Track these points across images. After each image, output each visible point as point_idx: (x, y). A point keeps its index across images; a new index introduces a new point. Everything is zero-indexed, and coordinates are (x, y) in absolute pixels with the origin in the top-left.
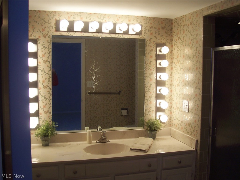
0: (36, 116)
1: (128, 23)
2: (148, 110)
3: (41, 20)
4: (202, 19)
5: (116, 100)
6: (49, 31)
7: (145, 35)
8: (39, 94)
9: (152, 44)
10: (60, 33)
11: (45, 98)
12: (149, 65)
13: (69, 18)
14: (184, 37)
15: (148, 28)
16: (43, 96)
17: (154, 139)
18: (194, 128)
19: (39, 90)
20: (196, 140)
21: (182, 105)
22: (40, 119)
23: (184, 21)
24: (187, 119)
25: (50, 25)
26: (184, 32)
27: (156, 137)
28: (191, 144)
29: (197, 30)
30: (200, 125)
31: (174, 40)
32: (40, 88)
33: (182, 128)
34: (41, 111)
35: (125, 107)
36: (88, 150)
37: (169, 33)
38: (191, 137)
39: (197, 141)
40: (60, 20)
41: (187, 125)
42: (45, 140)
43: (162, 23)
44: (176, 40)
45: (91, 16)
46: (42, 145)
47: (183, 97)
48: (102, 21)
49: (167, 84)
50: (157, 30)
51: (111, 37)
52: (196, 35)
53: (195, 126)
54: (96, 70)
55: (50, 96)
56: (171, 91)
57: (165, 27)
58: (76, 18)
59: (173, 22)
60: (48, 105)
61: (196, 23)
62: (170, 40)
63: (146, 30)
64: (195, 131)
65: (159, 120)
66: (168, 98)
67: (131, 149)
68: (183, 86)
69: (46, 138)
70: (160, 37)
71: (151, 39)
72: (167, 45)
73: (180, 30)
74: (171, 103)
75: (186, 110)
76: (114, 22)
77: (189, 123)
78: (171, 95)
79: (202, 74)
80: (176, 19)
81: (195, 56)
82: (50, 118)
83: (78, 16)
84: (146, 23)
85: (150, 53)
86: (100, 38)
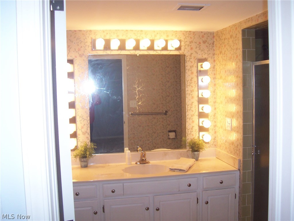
0: (74, 137)
1: (166, 39)
2: (190, 130)
3: (77, 40)
4: (241, 33)
5: (163, 122)
6: (86, 50)
7: (184, 51)
8: (77, 115)
9: (192, 60)
10: (96, 52)
11: (83, 118)
12: (190, 82)
13: (105, 36)
14: (225, 51)
15: (188, 43)
16: (81, 117)
17: (197, 160)
18: (237, 147)
19: (76, 111)
20: (239, 159)
21: (226, 123)
22: (78, 140)
23: (224, 34)
24: (230, 138)
25: (86, 44)
26: (225, 46)
27: (199, 158)
28: (234, 164)
29: (237, 44)
30: (242, 144)
31: (217, 54)
32: (78, 109)
33: (226, 148)
34: (79, 132)
35: (173, 129)
36: (126, 170)
37: (211, 47)
38: (234, 157)
39: (240, 161)
40: (95, 38)
41: (230, 144)
42: (84, 161)
43: (203, 37)
44: (218, 54)
45: (127, 33)
46: (81, 166)
47: (226, 115)
48: (139, 38)
49: (211, 102)
50: (198, 44)
51: (148, 54)
52: (236, 49)
53: (238, 145)
54: (140, 88)
55: (88, 116)
56: (215, 109)
57: (206, 41)
58: (112, 36)
59: (215, 35)
60: (86, 125)
61: (236, 36)
62: (212, 54)
63: (186, 45)
64: (237, 150)
65: (202, 140)
66: (212, 116)
67: (170, 169)
68: (226, 103)
69: (84, 159)
70: (201, 52)
71: (191, 54)
72: (209, 60)
73: (222, 44)
74: (215, 122)
75: (229, 129)
76: (151, 38)
77: (232, 142)
78: (215, 114)
79: (242, 90)
80: (217, 32)
81: (235, 71)
82: (89, 139)
83: (114, 34)
84: (186, 38)
85: (191, 69)
86: (138, 55)
